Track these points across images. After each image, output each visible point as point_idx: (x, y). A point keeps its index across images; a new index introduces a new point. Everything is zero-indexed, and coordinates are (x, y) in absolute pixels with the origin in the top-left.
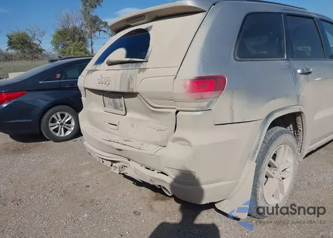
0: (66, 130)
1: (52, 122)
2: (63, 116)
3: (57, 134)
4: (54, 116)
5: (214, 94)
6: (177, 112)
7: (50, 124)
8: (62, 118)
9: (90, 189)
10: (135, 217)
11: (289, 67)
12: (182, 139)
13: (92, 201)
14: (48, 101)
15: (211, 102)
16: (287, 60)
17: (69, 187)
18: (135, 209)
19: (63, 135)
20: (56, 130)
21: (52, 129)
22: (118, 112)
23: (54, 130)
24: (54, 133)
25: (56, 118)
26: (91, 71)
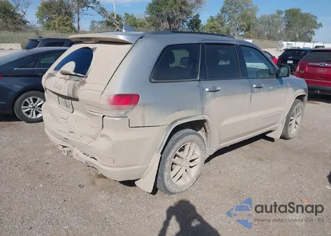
0: (37, 113)
1: (25, 105)
2: (35, 100)
3: (29, 116)
4: (27, 100)
5: (130, 106)
6: (104, 116)
7: (23, 107)
8: (34, 102)
9: (50, 166)
10: (78, 189)
11: (198, 86)
12: (106, 136)
13: (49, 175)
14: (21, 85)
15: (127, 112)
16: (199, 80)
17: (31, 163)
18: (81, 183)
19: (34, 117)
20: (28, 113)
21: (24, 111)
22: (68, 110)
23: (27, 112)
24: (26, 115)
25: (28, 101)
26: (51, 75)
